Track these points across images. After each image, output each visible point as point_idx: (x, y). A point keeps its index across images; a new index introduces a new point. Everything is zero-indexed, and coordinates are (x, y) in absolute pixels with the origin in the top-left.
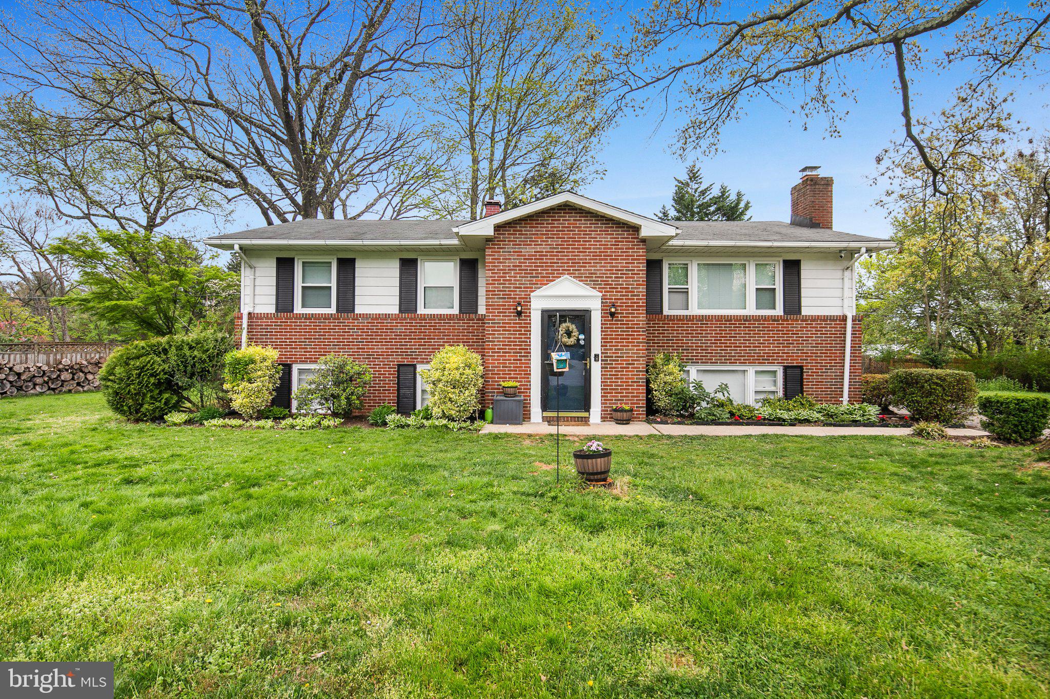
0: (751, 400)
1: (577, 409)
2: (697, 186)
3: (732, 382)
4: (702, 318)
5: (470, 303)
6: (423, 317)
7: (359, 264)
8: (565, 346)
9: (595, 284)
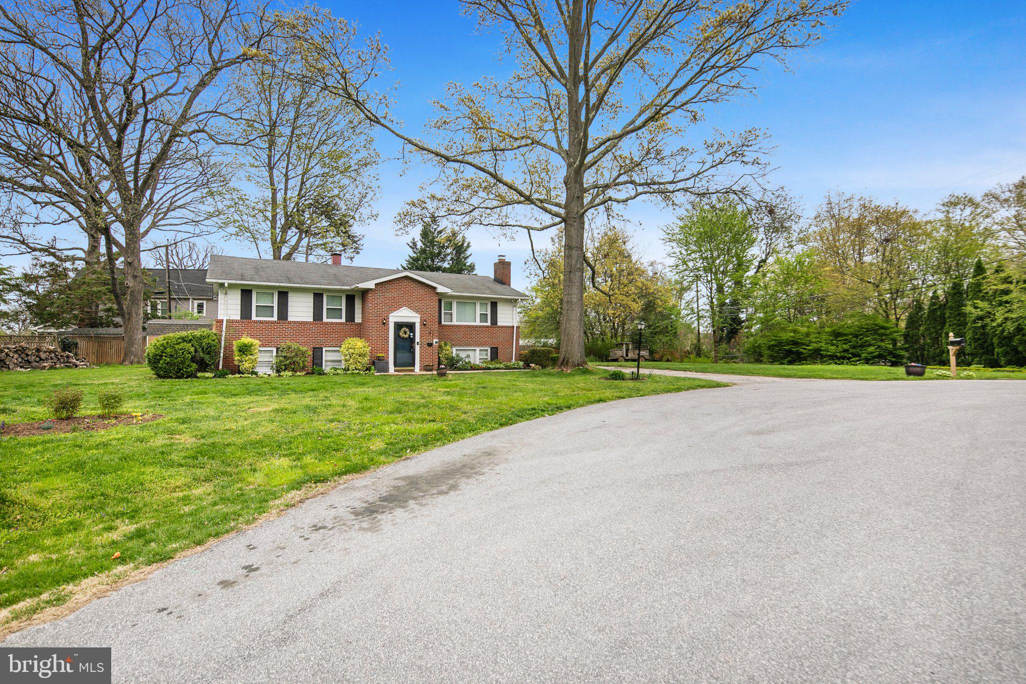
0: (478, 362)
1: (410, 366)
2: (436, 227)
3: (471, 353)
4: (458, 326)
5: (350, 317)
6: (327, 324)
7: (290, 295)
8: (403, 338)
9: (417, 311)
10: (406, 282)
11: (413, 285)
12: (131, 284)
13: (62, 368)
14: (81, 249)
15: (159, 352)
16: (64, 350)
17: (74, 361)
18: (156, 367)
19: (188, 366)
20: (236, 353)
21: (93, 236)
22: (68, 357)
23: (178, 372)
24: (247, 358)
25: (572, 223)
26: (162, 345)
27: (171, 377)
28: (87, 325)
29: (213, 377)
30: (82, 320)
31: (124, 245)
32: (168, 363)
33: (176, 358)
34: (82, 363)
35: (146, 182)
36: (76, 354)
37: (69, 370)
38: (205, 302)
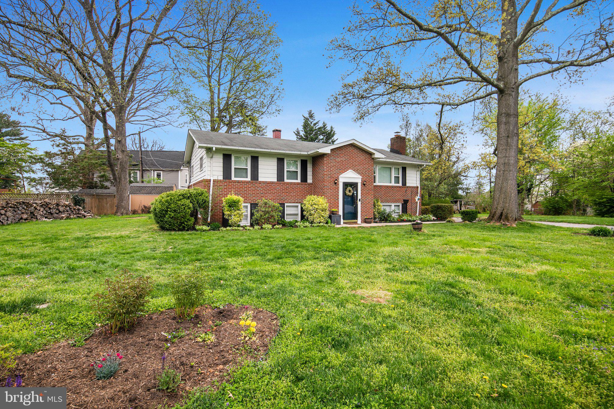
1: (353, 219)
2: (312, 121)
3: (387, 208)
4: (380, 186)
5: (304, 178)
6: (288, 183)
7: (260, 159)
8: (348, 196)
9: (359, 173)
10: (351, 149)
11: (355, 151)
12: (120, 157)
13: (75, 218)
14: (81, 136)
15: (164, 208)
16: (76, 204)
17: (83, 212)
18: (162, 221)
19: (188, 220)
20: (226, 208)
21: (89, 127)
22: (79, 210)
23: (180, 226)
24: (236, 213)
25: (511, 92)
26: (167, 201)
27: (174, 230)
28: (87, 187)
29: (209, 230)
30: (85, 184)
31: (115, 129)
32: (173, 217)
33: (179, 213)
34: (88, 215)
35: (130, 80)
36: (84, 208)
37: (81, 220)
38: (161, 172)
